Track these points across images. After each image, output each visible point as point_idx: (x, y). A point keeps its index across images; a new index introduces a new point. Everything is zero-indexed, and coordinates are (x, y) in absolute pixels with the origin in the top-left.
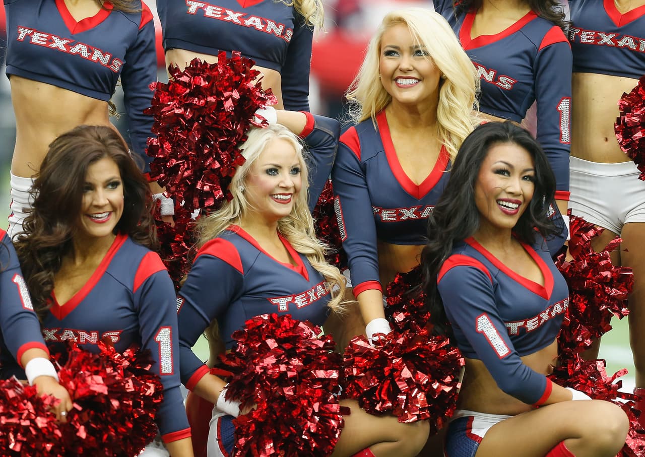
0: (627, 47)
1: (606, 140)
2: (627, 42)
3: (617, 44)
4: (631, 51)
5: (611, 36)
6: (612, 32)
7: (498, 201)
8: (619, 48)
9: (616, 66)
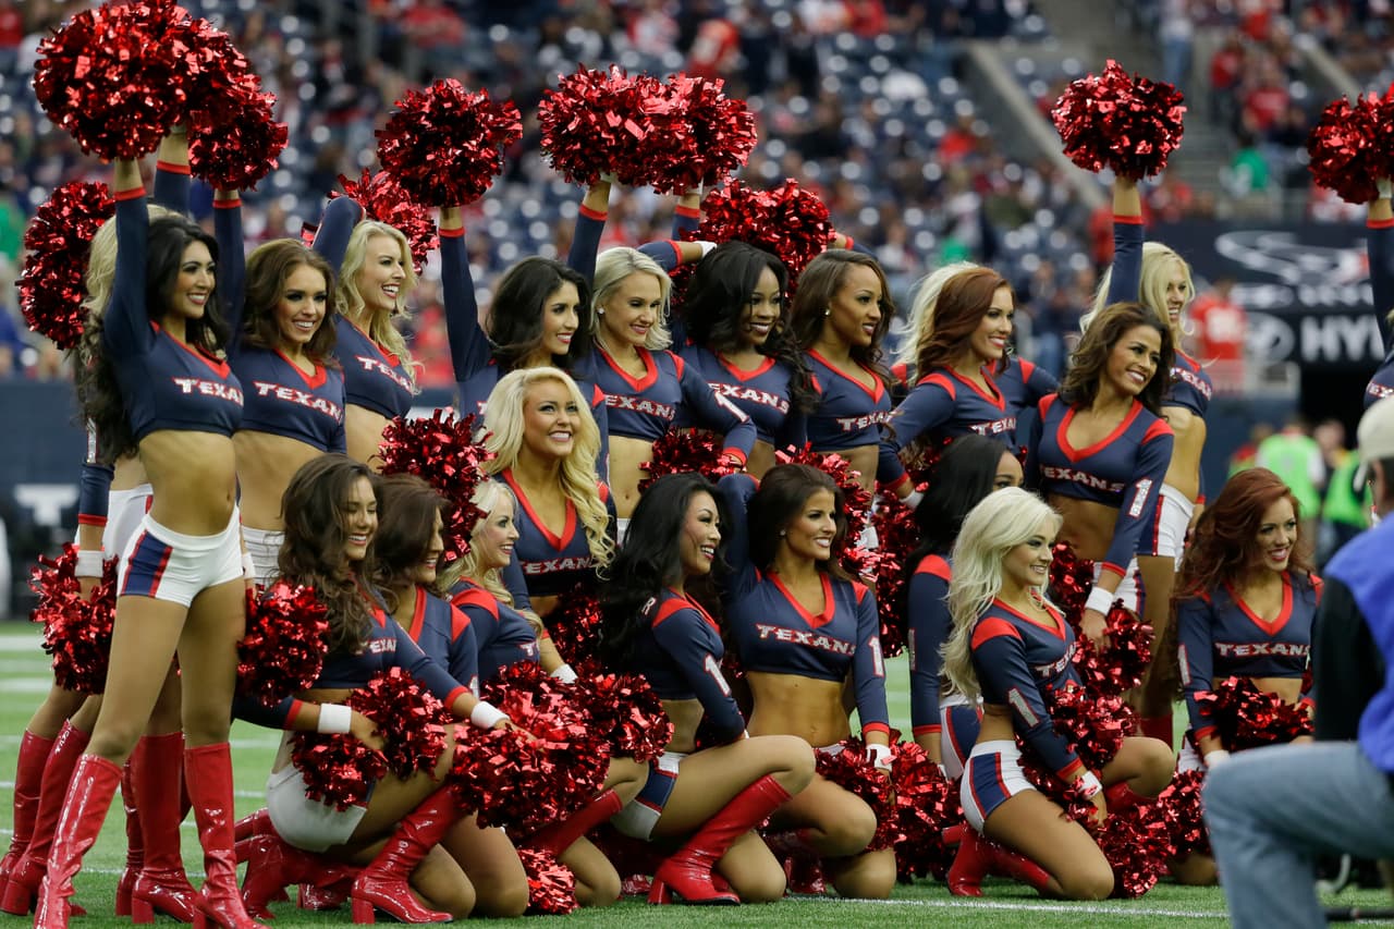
0: (645, 411)
1: (627, 497)
2: (646, 406)
3: (636, 407)
4: (649, 415)
5: (632, 400)
6: (633, 396)
7: (702, 546)
8: (638, 413)
9: (635, 429)
